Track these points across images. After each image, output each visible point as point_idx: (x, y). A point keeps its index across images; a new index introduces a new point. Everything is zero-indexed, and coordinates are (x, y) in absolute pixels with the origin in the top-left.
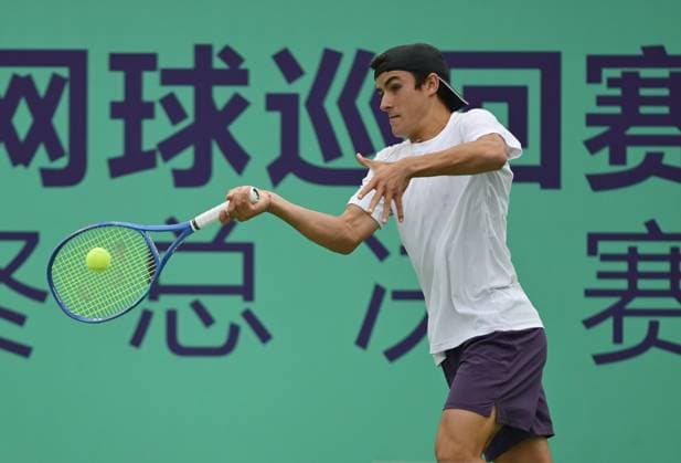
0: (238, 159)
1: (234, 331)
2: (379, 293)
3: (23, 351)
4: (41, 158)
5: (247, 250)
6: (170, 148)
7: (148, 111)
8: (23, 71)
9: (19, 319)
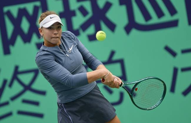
0: (112, 27)
1: (122, 95)
2: (175, 71)
3: (40, 116)
4: (35, 39)
5: (121, 62)
6: (85, 26)
7: (73, 14)
8: (22, 6)
9: (36, 104)
